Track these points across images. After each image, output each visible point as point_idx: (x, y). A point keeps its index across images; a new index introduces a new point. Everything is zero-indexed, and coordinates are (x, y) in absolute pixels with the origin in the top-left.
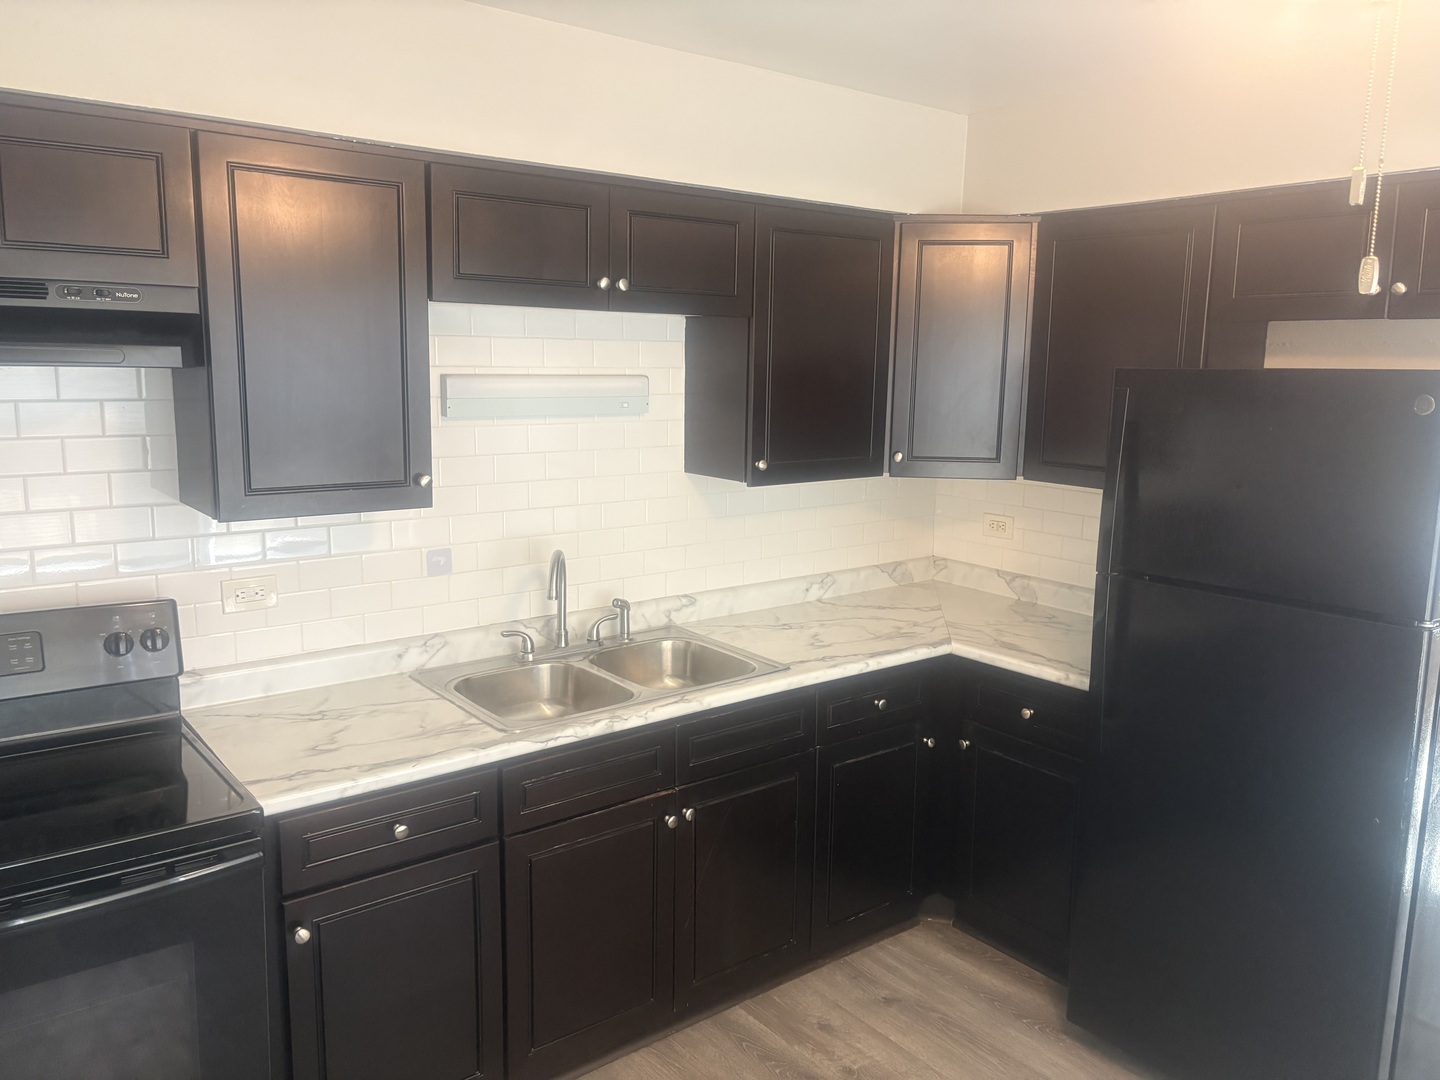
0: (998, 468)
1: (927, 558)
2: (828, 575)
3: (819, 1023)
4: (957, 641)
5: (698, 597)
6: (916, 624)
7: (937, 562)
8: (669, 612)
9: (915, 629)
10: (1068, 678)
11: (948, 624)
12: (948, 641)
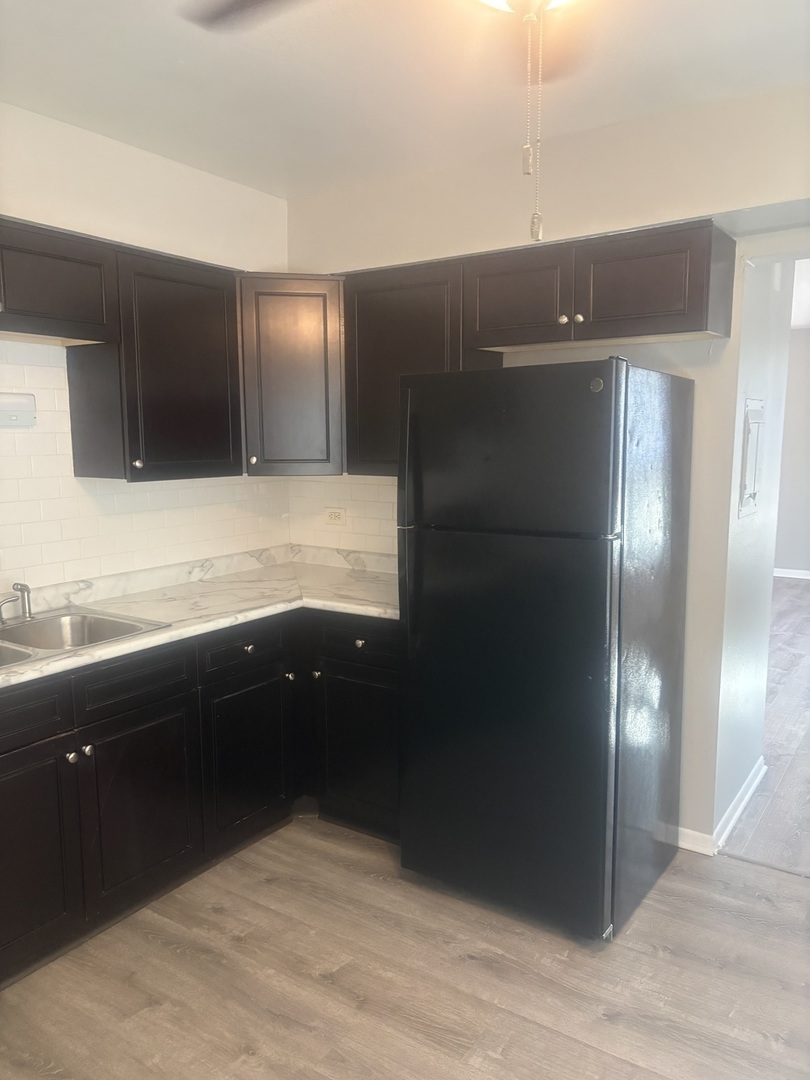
0: (329, 467)
1: (286, 545)
2: (207, 560)
3: (213, 908)
4: (307, 597)
5: (93, 582)
6: (276, 590)
7: (293, 548)
8: (68, 594)
9: (276, 593)
10: (386, 613)
11: (301, 588)
12: (300, 598)
